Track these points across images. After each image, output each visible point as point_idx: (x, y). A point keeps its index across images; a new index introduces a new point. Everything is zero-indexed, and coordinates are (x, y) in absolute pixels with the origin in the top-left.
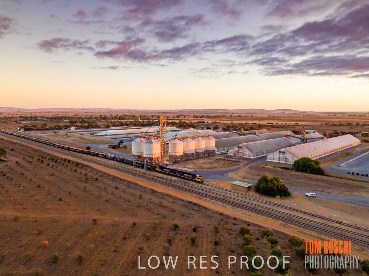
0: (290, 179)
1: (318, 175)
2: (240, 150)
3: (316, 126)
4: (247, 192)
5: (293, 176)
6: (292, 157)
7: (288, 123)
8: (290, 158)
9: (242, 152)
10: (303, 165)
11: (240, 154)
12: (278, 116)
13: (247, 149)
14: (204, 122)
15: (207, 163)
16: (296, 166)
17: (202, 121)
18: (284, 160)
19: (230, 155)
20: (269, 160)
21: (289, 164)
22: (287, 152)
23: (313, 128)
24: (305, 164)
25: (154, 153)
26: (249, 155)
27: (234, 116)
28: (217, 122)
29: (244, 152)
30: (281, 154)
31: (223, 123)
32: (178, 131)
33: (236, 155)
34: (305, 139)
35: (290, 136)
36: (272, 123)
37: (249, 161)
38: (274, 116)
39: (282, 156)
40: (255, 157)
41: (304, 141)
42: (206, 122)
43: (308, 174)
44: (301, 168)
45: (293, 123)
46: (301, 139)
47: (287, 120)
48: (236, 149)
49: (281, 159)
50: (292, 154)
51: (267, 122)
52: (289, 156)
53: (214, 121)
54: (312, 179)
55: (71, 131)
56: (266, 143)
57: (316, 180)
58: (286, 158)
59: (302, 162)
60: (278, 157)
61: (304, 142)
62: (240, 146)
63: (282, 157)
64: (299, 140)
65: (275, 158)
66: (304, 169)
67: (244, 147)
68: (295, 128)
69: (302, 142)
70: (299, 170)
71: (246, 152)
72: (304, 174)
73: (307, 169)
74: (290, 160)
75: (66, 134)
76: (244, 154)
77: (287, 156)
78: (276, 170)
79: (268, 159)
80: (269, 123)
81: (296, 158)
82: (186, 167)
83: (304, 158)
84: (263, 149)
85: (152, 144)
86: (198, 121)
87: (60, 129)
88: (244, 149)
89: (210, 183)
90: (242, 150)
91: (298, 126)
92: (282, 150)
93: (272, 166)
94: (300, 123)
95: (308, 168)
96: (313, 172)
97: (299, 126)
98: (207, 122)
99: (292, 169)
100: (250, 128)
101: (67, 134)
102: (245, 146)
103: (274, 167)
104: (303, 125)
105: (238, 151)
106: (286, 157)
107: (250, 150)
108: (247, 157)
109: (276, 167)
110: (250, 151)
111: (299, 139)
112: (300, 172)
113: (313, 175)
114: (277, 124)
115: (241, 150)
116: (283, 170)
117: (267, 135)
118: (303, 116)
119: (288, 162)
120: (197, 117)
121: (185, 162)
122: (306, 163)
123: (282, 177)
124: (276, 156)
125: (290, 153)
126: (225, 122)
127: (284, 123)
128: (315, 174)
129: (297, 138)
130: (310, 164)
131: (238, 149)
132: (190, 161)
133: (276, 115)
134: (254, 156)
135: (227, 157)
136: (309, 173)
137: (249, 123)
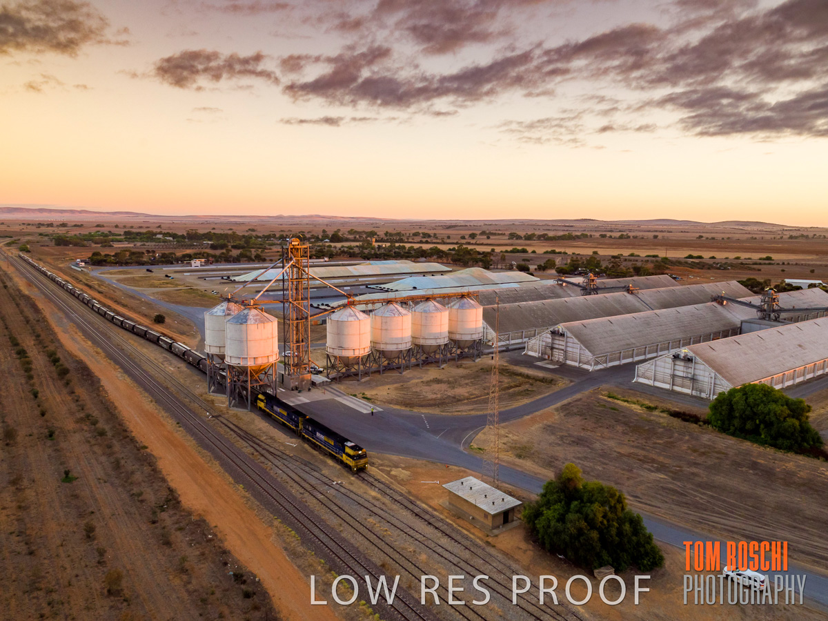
0: (687, 469)
1: (796, 453)
2: (557, 342)
3: (821, 265)
4: (496, 532)
5: (703, 454)
6: (713, 375)
7: (743, 256)
8: (706, 379)
9: (563, 348)
10: (747, 413)
11: (559, 356)
12: (723, 239)
13: (576, 341)
14: (524, 251)
15: (444, 382)
16: (721, 414)
17: (520, 248)
18: (688, 383)
19: (531, 353)
20: (642, 380)
21: (702, 398)
22: (699, 359)
23: (812, 271)
24: (755, 410)
25: (253, 354)
26: (584, 359)
27: (611, 237)
28: (557, 250)
29: (569, 349)
30: (678, 363)
31: (573, 254)
32: (442, 273)
33: (546, 357)
34: (774, 311)
35: (729, 300)
36: (700, 257)
37: (577, 381)
38: (713, 238)
39: (681, 369)
40: (600, 367)
41: (771, 315)
42: (530, 249)
43: (761, 449)
44: (736, 422)
45: (756, 256)
46: (760, 309)
47: (745, 249)
48: (547, 338)
49: (678, 381)
50: (713, 367)
51: (686, 254)
52: (705, 374)
53: (549, 250)
54: (768, 475)
55: (193, 268)
56: (647, 323)
57: (788, 480)
58: (694, 379)
59: (742, 402)
60: (669, 372)
61: (770, 319)
62: (558, 331)
63: (681, 374)
64: (753, 314)
65: (659, 376)
66: (749, 426)
67: (569, 334)
68: (760, 270)
69: (764, 318)
70: (732, 428)
71: (575, 350)
72: (747, 445)
73: (758, 426)
74: (706, 387)
75: (167, 276)
76: (570, 355)
77: (697, 372)
78: (650, 421)
79: (638, 376)
80: (691, 257)
81: (728, 380)
82: (369, 393)
83: (753, 388)
84: (633, 341)
85: (244, 326)
86: (510, 248)
87: (172, 263)
88: (569, 340)
89: (388, 473)
90: (563, 343)
91: (770, 264)
92: (684, 351)
93: (642, 406)
94: (775, 257)
95: (762, 426)
96: (780, 441)
97: (773, 264)
98: (534, 252)
99: (707, 422)
100: (632, 270)
101: (169, 275)
102: (572, 332)
103: (649, 408)
104: (783, 264)
105: (553, 343)
106: (694, 375)
107: (586, 343)
108: (576, 364)
109: (656, 408)
110: (587, 347)
111: (754, 310)
112: (733, 434)
113: (780, 454)
114: (713, 258)
115: (560, 343)
116: (677, 422)
117: (663, 292)
118: (791, 237)
119: (701, 391)
120: (519, 237)
121: (378, 376)
122: (758, 405)
123: (661, 459)
124: (662, 370)
125: (710, 362)
126: (577, 251)
127: (732, 255)
128: (789, 449)
129: (750, 305)
130: (769, 413)
131: (553, 339)
132: (395, 374)
133: (719, 236)
134: (597, 363)
135: (517, 362)
136: (763, 443)
137: (639, 256)
